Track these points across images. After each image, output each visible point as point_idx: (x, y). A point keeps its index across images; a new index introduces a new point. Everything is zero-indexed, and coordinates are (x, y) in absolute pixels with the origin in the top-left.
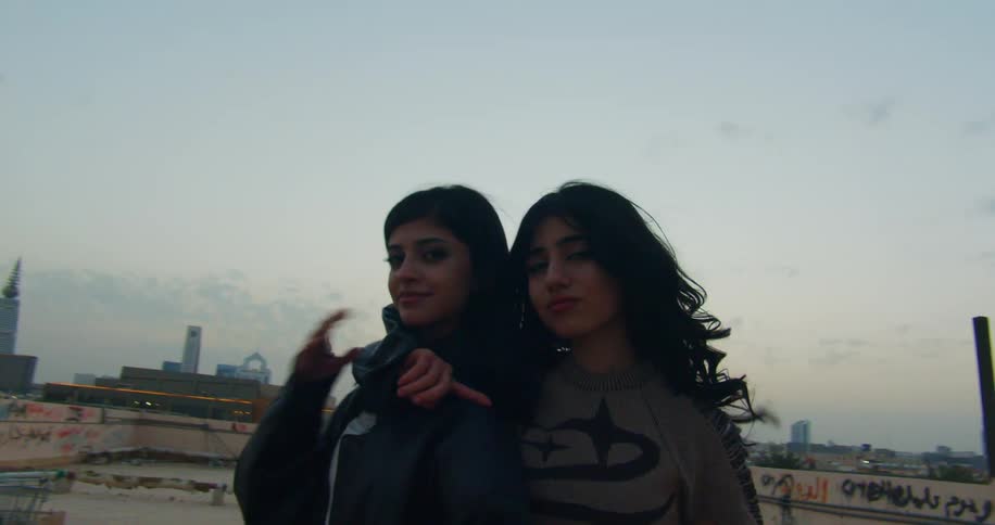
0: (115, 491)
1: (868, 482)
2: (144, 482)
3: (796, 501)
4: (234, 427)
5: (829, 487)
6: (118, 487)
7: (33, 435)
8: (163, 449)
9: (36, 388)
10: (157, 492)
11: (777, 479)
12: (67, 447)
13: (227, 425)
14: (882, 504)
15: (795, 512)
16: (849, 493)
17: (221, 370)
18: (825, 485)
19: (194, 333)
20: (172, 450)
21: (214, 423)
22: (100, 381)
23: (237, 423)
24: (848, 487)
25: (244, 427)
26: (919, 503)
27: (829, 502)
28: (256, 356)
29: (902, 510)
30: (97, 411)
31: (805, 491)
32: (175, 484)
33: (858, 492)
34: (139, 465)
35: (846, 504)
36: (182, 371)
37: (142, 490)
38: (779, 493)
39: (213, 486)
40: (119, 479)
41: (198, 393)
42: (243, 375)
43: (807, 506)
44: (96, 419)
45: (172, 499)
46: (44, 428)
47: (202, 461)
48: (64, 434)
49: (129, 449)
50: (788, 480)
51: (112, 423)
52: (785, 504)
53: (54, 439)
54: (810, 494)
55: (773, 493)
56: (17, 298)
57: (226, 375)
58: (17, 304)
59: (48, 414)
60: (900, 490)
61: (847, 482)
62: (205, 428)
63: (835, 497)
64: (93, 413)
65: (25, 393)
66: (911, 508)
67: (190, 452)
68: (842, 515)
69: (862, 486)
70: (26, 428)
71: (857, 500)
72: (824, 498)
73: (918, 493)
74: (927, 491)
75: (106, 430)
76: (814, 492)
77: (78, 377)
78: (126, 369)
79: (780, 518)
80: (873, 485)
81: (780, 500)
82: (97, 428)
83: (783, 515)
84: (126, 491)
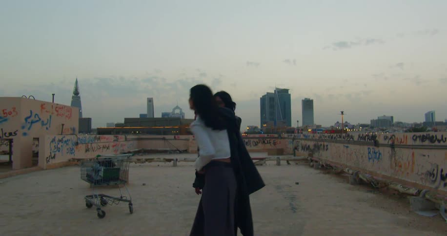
0: (138, 164)
1: (422, 135)
2: (147, 160)
3: (397, 145)
4: (175, 137)
5: (408, 137)
6: (138, 163)
7: (104, 147)
8: (150, 149)
9: (94, 130)
10: (153, 163)
11: (389, 137)
12: (116, 151)
13: (172, 137)
14: (427, 143)
15: (396, 149)
16: (415, 140)
17: (163, 115)
18: (406, 137)
19: (150, 101)
20: (153, 149)
21: (167, 137)
22: (117, 125)
23: (176, 136)
24: (415, 138)
25: (179, 137)
26: (439, 141)
27: (408, 144)
28: (177, 107)
29: (433, 144)
30: (123, 136)
31: (400, 141)
32: (159, 160)
33: (418, 139)
34: (142, 155)
35: (414, 144)
36: (148, 117)
37: (147, 163)
38: (390, 142)
39: (173, 160)
40: (139, 160)
41: (155, 126)
42: (173, 116)
43: (400, 146)
44: (124, 139)
45: (159, 165)
46: (107, 144)
47: (165, 152)
48: (113, 146)
49: (137, 150)
50: (393, 137)
51: (129, 141)
52: (392, 146)
53: (111, 148)
54: (401, 142)
55: (388, 142)
56: (79, 95)
57: (166, 117)
58: (79, 97)
59: (107, 139)
60: (433, 137)
61: (414, 135)
62: (164, 139)
63: (410, 142)
64: (122, 137)
65: (90, 133)
66: (436, 143)
67: (159, 149)
68: (412, 148)
69: (420, 137)
70: (101, 145)
71: (418, 142)
72: (406, 142)
73: (439, 137)
74: (442, 136)
75: (128, 143)
76: (403, 141)
77: (108, 124)
78: (126, 119)
79: (391, 152)
80: (423, 136)
81: (391, 145)
82: (125, 143)
83: (392, 151)
84: (142, 164)
